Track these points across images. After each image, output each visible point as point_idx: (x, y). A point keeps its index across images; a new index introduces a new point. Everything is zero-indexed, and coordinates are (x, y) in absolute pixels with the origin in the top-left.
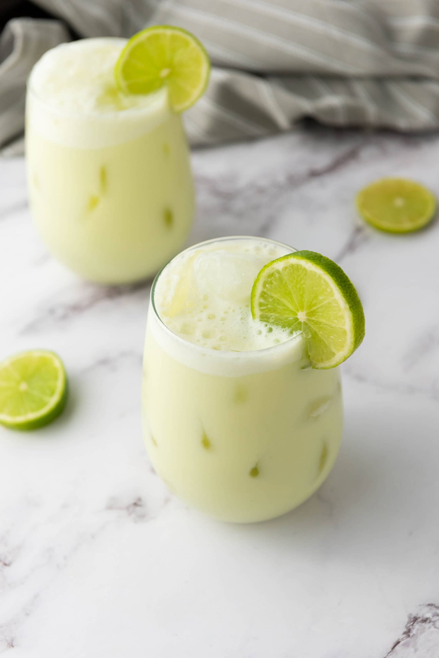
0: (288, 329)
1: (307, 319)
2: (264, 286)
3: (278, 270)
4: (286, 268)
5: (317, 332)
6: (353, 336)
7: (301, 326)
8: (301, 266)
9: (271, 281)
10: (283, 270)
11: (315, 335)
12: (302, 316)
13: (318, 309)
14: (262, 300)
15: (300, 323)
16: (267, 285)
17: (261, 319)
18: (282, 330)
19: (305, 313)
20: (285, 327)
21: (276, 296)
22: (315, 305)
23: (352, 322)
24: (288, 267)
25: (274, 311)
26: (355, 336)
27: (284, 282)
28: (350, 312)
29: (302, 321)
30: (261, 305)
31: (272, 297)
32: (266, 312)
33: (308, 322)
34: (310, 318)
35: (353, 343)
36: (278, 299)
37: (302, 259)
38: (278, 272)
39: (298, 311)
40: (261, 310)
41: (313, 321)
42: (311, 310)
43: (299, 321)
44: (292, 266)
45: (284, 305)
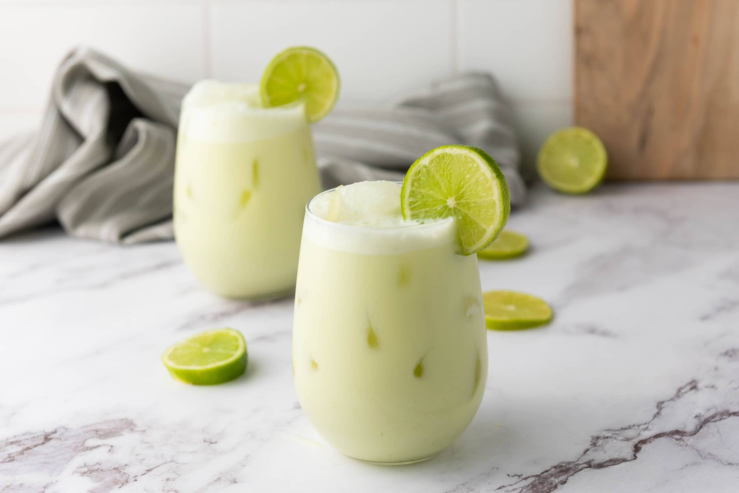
0: (439, 218)
1: (456, 203)
2: (413, 185)
3: (425, 165)
4: (432, 161)
5: (467, 213)
6: (502, 204)
7: (451, 212)
8: (446, 154)
9: (419, 178)
10: (429, 163)
11: (465, 217)
12: (451, 202)
13: (467, 188)
14: (412, 199)
15: (450, 209)
16: (415, 184)
17: (413, 218)
18: (434, 221)
19: (453, 198)
20: (436, 218)
21: (423, 191)
22: (463, 187)
23: (500, 189)
24: (434, 159)
25: (425, 205)
26: (503, 204)
27: (431, 174)
28: (498, 180)
29: (452, 207)
30: (411, 204)
31: (421, 193)
32: (417, 210)
33: (458, 206)
34: (459, 202)
35: (503, 212)
36: (427, 194)
37: (447, 147)
38: (425, 167)
39: (447, 198)
40: (412, 209)
41: (462, 203)
42: (460, 193)
43: (450, 207)
44: (438, 157)
45: (433, 197)
